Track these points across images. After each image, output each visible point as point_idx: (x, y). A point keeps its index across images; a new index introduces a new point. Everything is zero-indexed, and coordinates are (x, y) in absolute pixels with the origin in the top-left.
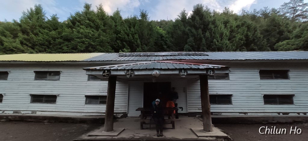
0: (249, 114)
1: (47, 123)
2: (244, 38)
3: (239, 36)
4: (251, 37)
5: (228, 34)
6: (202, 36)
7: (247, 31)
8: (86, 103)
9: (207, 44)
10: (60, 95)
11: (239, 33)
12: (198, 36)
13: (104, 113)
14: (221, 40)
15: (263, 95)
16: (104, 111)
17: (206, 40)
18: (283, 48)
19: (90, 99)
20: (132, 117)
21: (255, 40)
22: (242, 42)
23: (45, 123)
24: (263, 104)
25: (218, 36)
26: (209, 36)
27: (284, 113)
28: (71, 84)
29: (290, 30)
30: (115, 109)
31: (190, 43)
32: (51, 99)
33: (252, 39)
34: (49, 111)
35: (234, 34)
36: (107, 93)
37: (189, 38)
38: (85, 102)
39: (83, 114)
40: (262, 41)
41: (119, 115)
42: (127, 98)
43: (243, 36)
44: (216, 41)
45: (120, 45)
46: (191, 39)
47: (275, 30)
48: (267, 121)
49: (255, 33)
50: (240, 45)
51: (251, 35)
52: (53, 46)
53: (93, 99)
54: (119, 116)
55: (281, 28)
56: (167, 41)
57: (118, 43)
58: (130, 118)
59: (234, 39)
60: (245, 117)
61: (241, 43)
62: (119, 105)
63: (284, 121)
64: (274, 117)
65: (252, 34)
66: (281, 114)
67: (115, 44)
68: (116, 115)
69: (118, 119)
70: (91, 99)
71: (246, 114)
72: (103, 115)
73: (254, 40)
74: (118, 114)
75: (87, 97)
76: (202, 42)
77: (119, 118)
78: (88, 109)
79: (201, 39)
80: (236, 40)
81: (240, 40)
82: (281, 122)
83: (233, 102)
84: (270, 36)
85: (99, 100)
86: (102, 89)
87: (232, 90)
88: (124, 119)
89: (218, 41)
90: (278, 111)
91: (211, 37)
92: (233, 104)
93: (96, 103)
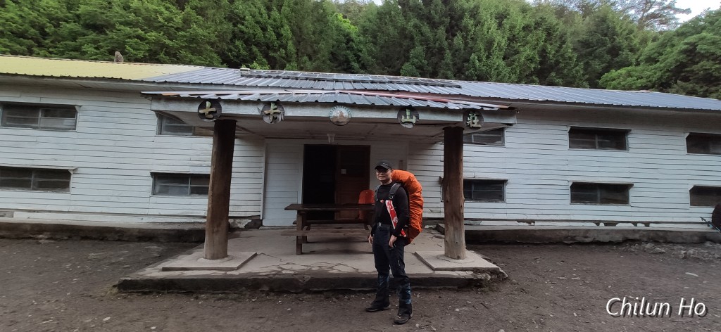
0: (537, 223)
1: (47, 241)
2: (537, 56)
3: (527, 52)
4: (551, 56)
5: (504, 43)
6: (446, 43)
7: (545, 41)
8: (154, 193)
9: (455, 65)
10: (80, 170)
11: (527, 43)
12: (435, 44)
13: (204, 217)
14: (488, 57)
15: (571, 184)
16: (204, 213)
17: (453, 55)
18: (619, 83)
19: (164, 183)
20: (273, 228)
21: (560, 62)
22: (533, 65)
23: (40, 241)
24: (569, 201)
25: (482, 46)
26: (462, 46)
27: (607, 223)
28: (112, 143)
29: (635, 45)
30: (231, 208)
31: (417, 58)
32: (56, 179)
33: (553, 61)
34: (50, 211)
35: (516, 46)
36: (210, 168)
37: (414, 47)
38: (150, 188)
39: (146, 220)
40: (573, 68)
41: (240, 223)
42: (262, 181)
43: (536, 51)
44: (476, 58)
45: (243, 52)
46: (419, 49)
47: (604, 44)
48: (573, 238)
49: (560, 47)
50: (528, 73)
51: (553, 52)
52: (52, 42)
53: (172, 182)
54: (242, 226)
55: (617, 40)
56: (360, 51)
57: (236, 47)
58: (268, 229)
59: (515, 57)
60: (530, 230)
61: (529, 67)
62: (242, 200)
63: (606, 238)
64: (587, 231)
65: (556, 48)
66: (602, 224)
67: (230, 50)
68: (234, 223)
69: (237, 232)
70: (166, 181)
71: (532, 224)
72: (201, 223)
73: (557, 63)
74: (238, 220)
75: (157, 176)
76: (444, 60)
77: (241, 229)
78: (160, 206)
79: (441, 51)
80: (520, 59)
81: (528, 60)
82: (601, 240)
83: (507, 196)
84: (591, 58)
85: (189, 185)
86: (197, 158)
87: (508, 171)
88: (254, 232)
89: (480, 61)
90: (598, 218)
91: (464, 49)
92: (507, 201)
93: (181, 193)
